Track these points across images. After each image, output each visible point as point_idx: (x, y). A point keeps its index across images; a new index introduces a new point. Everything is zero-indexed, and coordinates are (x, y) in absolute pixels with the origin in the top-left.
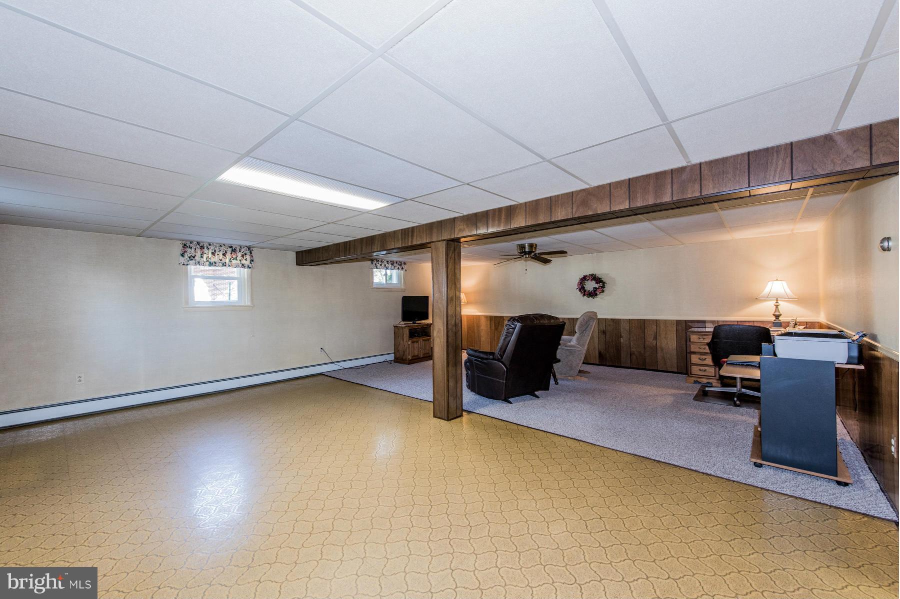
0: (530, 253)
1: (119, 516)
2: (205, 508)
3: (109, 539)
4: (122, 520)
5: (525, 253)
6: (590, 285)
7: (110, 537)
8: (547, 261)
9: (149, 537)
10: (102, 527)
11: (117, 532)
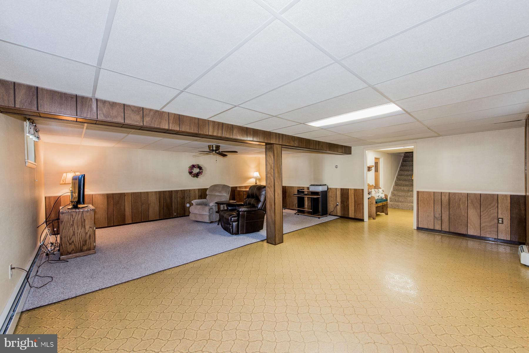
0: (216, 150)
1: (450, 317)
2: (411, 289)
3: (462, 309)
4: (450, 314)
5: (213, 150)
6: (196, 170)
7: (461, 310)
8: (224, 156)
9: (445, 297)
10: (463, 318)
11: (456, 310)
